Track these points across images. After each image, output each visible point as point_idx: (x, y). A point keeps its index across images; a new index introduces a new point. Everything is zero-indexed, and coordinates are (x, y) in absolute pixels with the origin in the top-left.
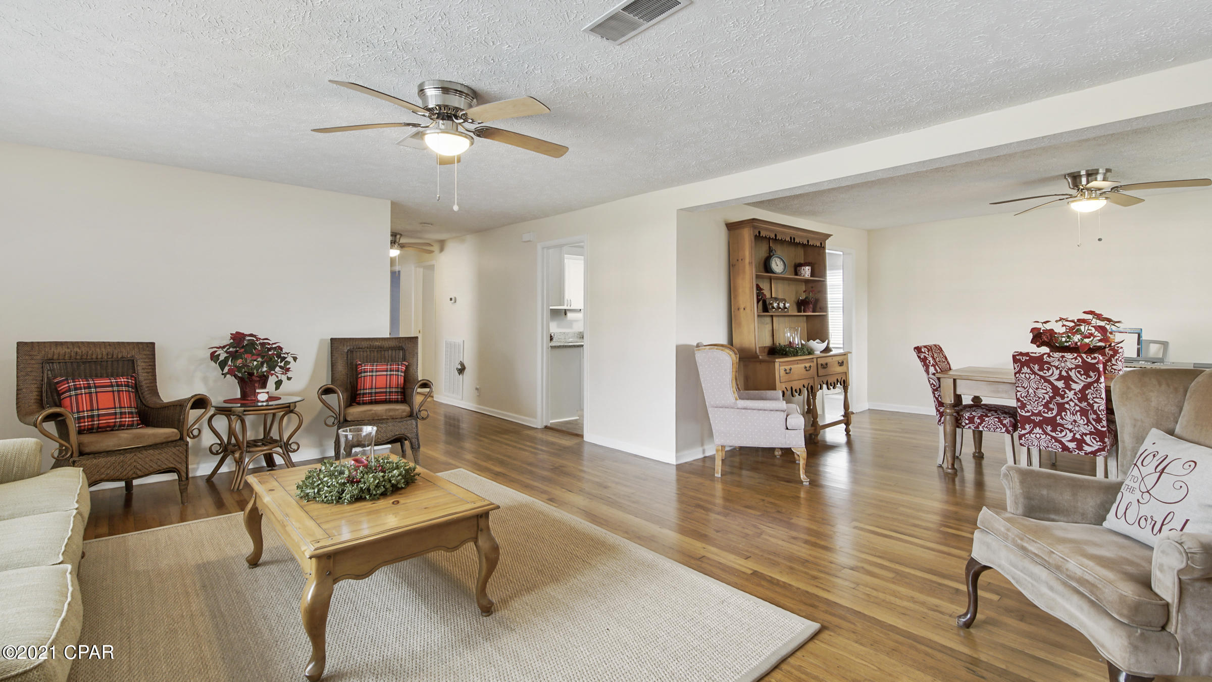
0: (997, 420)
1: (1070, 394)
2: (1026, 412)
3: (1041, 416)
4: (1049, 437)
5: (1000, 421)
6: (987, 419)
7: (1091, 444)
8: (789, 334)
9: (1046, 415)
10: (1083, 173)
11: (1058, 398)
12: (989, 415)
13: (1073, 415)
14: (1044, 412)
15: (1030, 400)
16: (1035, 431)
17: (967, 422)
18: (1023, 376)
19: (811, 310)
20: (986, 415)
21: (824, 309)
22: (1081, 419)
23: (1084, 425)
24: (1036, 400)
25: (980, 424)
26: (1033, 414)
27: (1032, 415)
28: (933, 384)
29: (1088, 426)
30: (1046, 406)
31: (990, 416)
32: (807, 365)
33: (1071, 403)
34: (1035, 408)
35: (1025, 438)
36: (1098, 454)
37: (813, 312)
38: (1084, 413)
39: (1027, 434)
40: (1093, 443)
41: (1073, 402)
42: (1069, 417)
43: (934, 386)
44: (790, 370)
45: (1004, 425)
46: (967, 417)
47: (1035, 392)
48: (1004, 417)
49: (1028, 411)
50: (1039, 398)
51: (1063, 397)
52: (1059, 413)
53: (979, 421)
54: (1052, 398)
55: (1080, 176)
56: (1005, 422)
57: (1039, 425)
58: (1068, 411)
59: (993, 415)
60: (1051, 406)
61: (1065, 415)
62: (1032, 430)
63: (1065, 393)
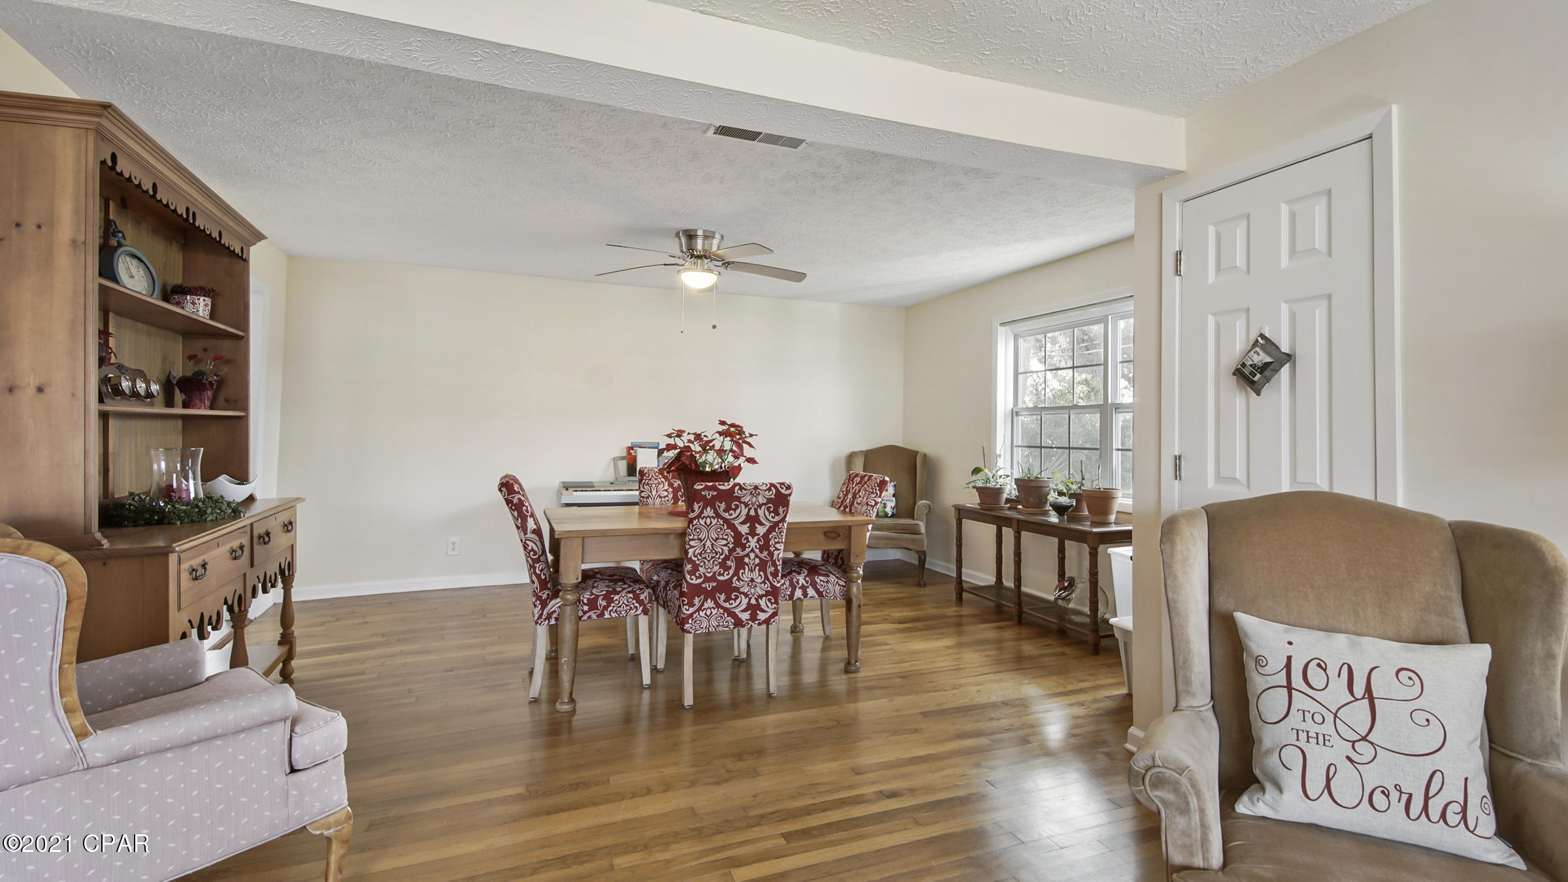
0: (631, 595)
1: (753, 542)
2: (697, 578)
3: (716, 580)
4: (722, 611)
5: (636, 597)
6: (616, 597)
7: (766, 609)
8: (163, 465)
9: (721, 578)
10: (700, 233)
11: (738, 550)
12: (618, 589)
13: (752, 571)
14: (720, 574)
15: (705, 558)
16: (706, 605)
17: (586, 608)
18: (702, 522)
19: (207, 403)
20: (614, 590)
21: (240, 401)
22: (759, 575)
23: (761, 583)
24: (712, 558)
25: (606, 608)
26: (707, 580)
27: (703, 582)
28: (532, 550)
29: (765, 583)
30: (724, 566)
31: (620, 592)
32: (235, 544)
33: (752, 555)
34: (709, 570)
35: (692, 620)
36: (772, 620)
37: (211, 408)
38: (762, 566)
39: (695, 612)
40: (768, 607)
41: (754, 552)
42: (746, 575)
43: (535, 553)
44: (204, 566)
45: (641, 603)
46: (585, 601)
47: (712, 545)
48: (641, 589)
49: (700, 577)
50: (717, 554)
51: (744, 548)
52: (736, 573)
53: (604, 603)
54: (731, 551)
55: (696, 236)
56: (642, 597)
57: (710, 595)
58: (746, 567)
59: (624, 589)
60: (729, 563)
61: (742, 573)
62: (703, 605)
63: (748, 541)
